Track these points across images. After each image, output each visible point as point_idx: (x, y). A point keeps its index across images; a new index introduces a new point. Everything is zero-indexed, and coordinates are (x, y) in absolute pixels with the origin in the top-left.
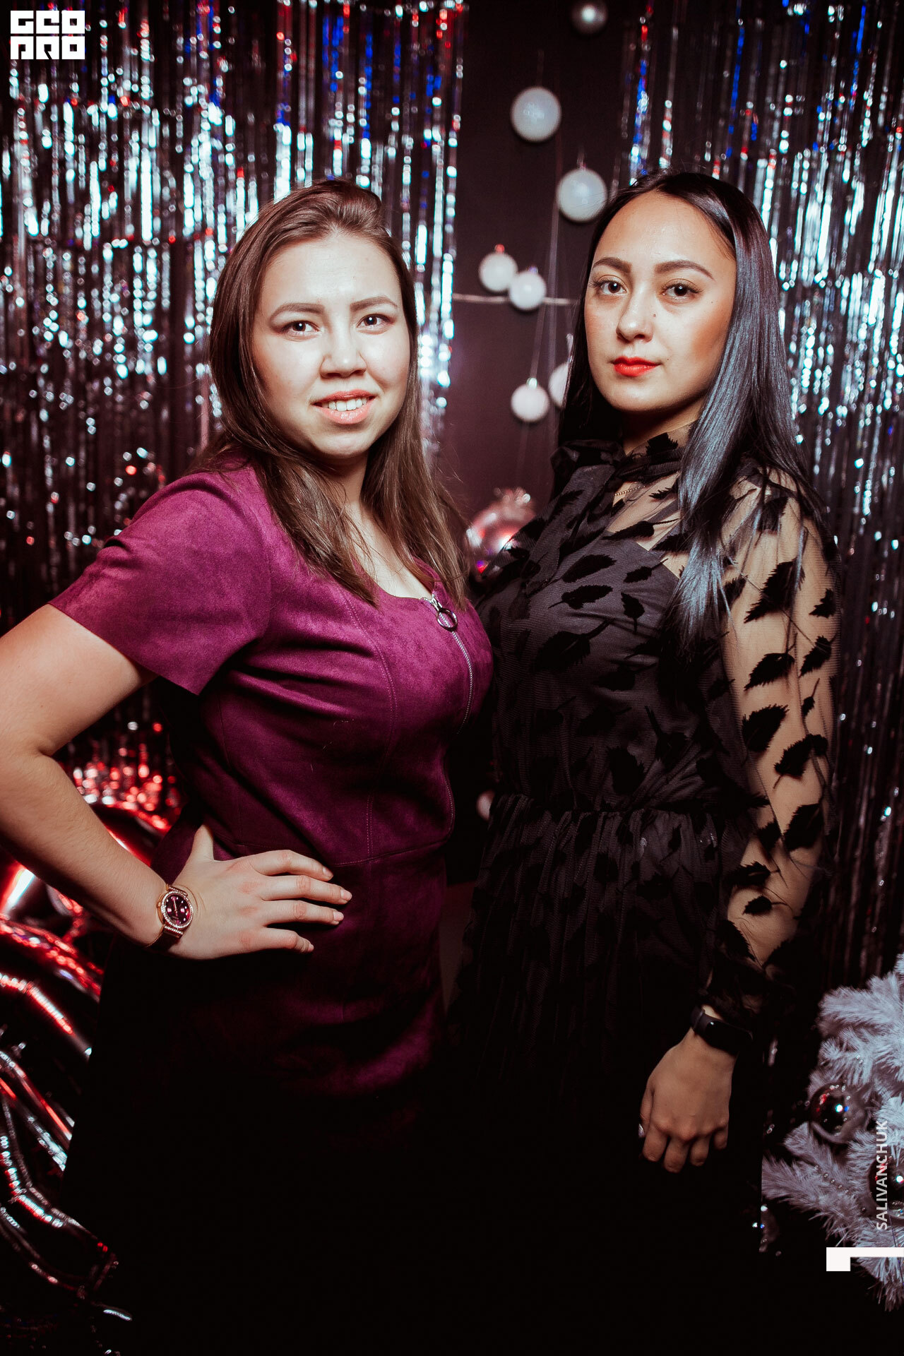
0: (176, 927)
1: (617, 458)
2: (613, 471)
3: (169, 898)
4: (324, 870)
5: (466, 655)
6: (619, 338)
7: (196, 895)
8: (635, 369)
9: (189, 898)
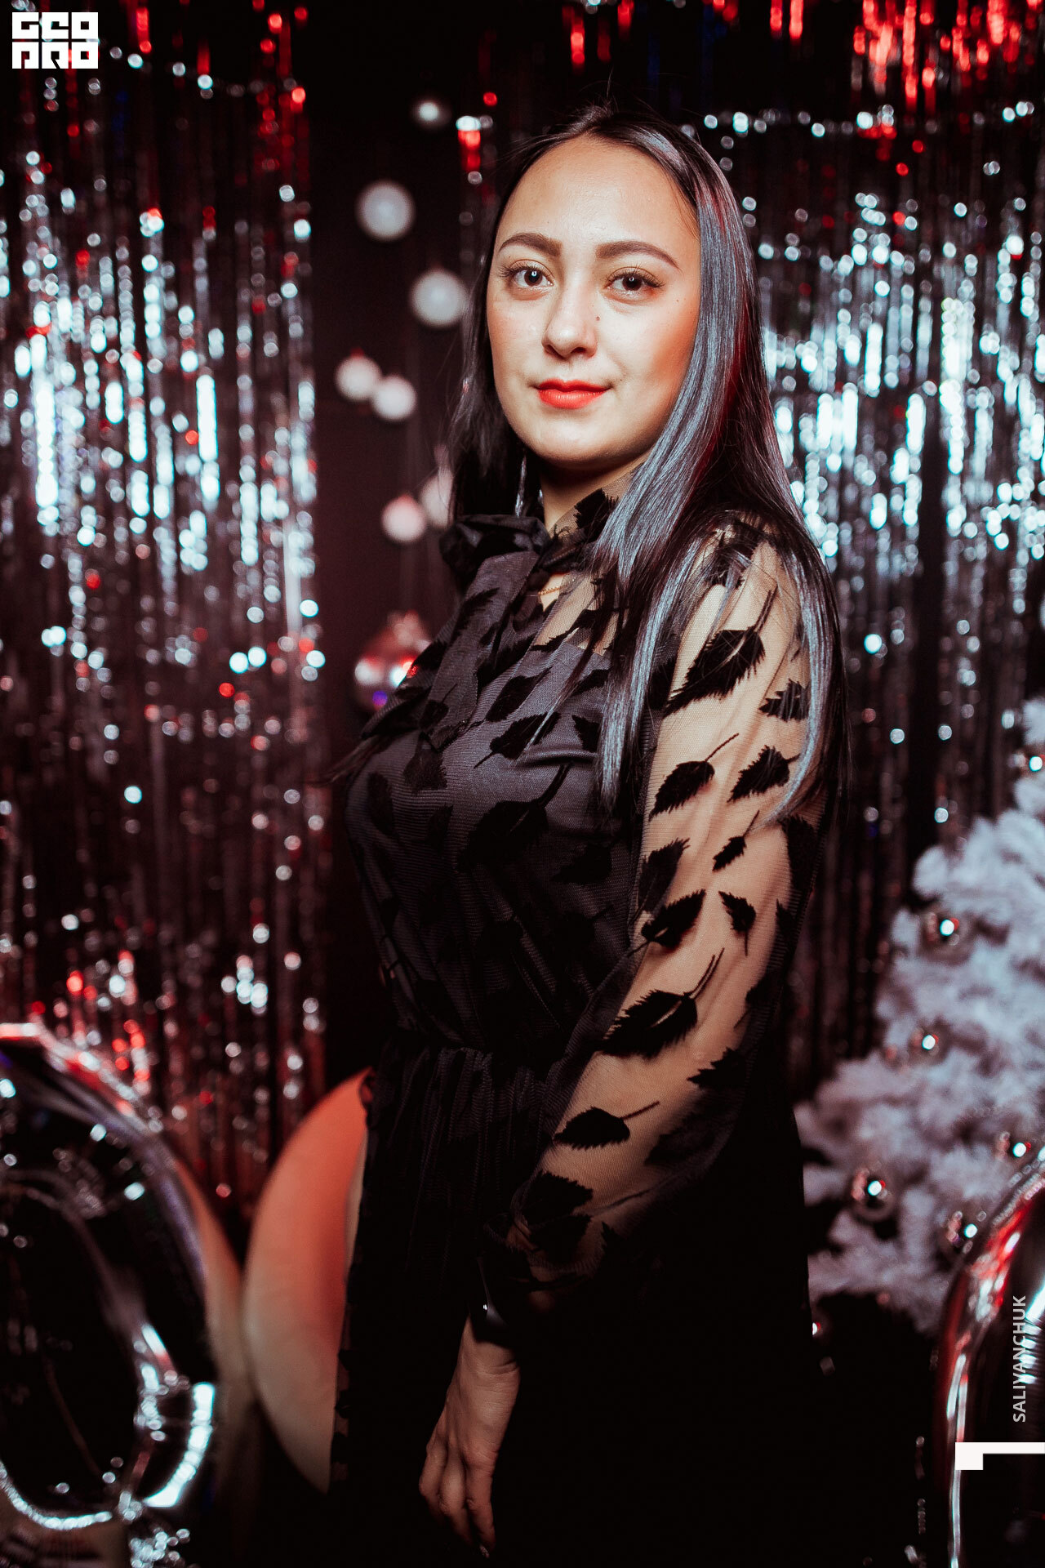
1: (539, 542)
2: (535, 559)
6: (547, 352)
8: (572, 397)
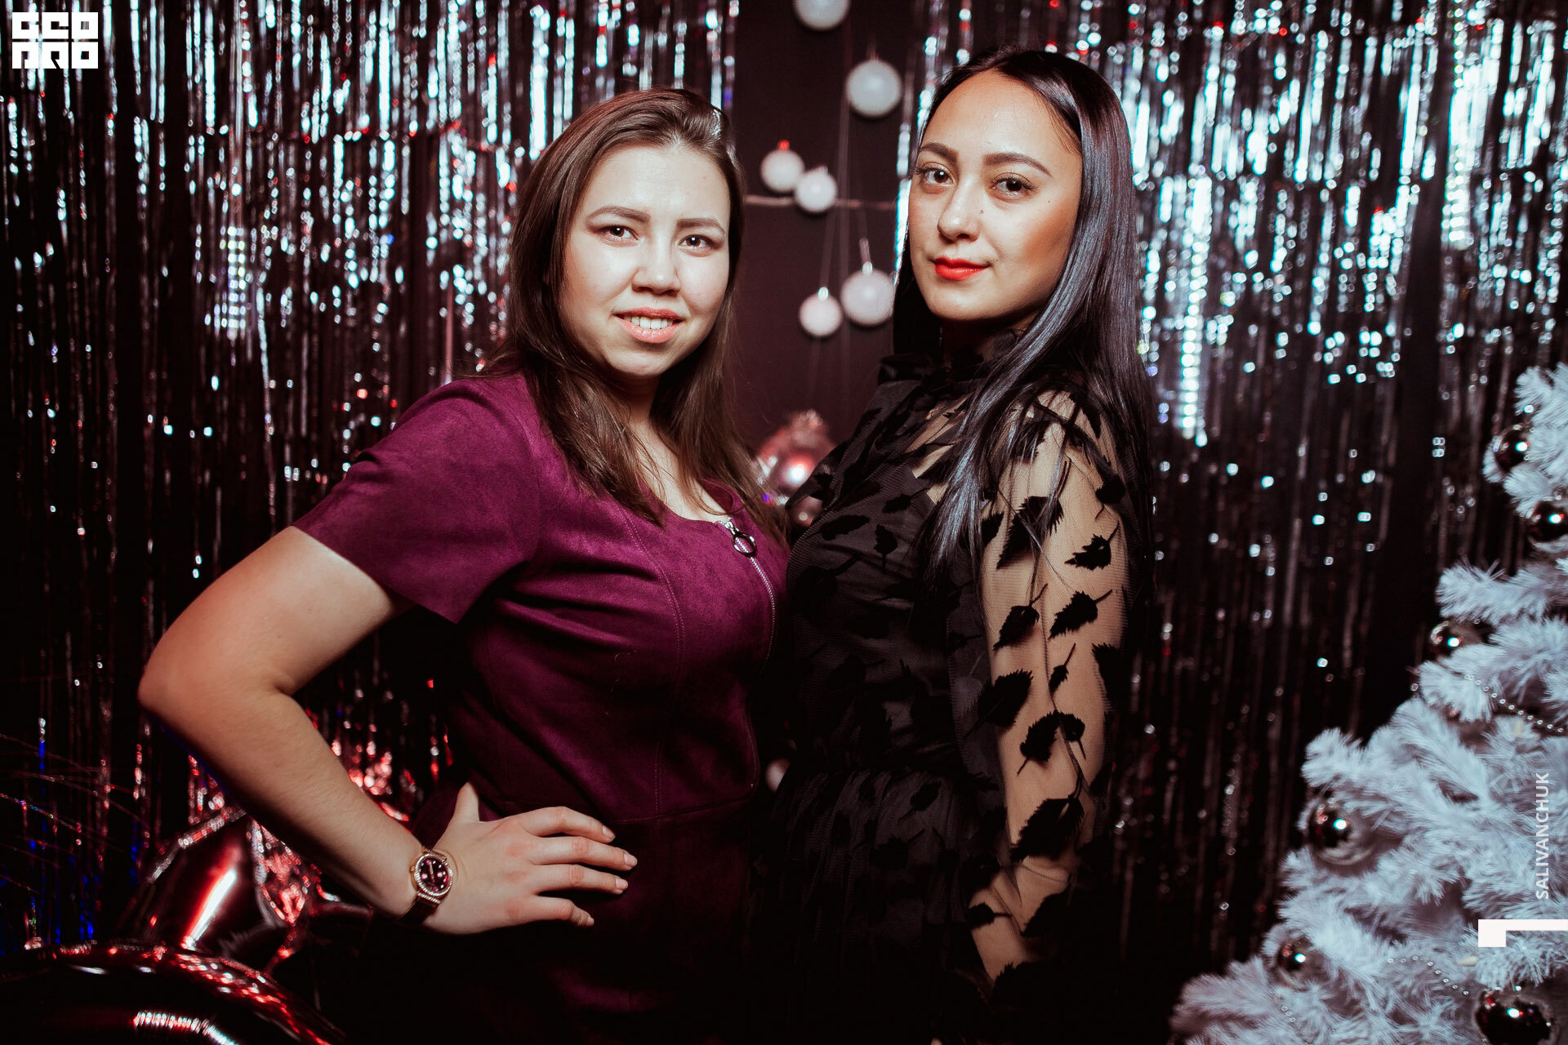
0: (432, 895)
1: (929, 373)
3: (424, 861)
4: (605, 830)
5: (767, 583)
6: (940, 237)
7: (455, 857)
9: (449, 863)
